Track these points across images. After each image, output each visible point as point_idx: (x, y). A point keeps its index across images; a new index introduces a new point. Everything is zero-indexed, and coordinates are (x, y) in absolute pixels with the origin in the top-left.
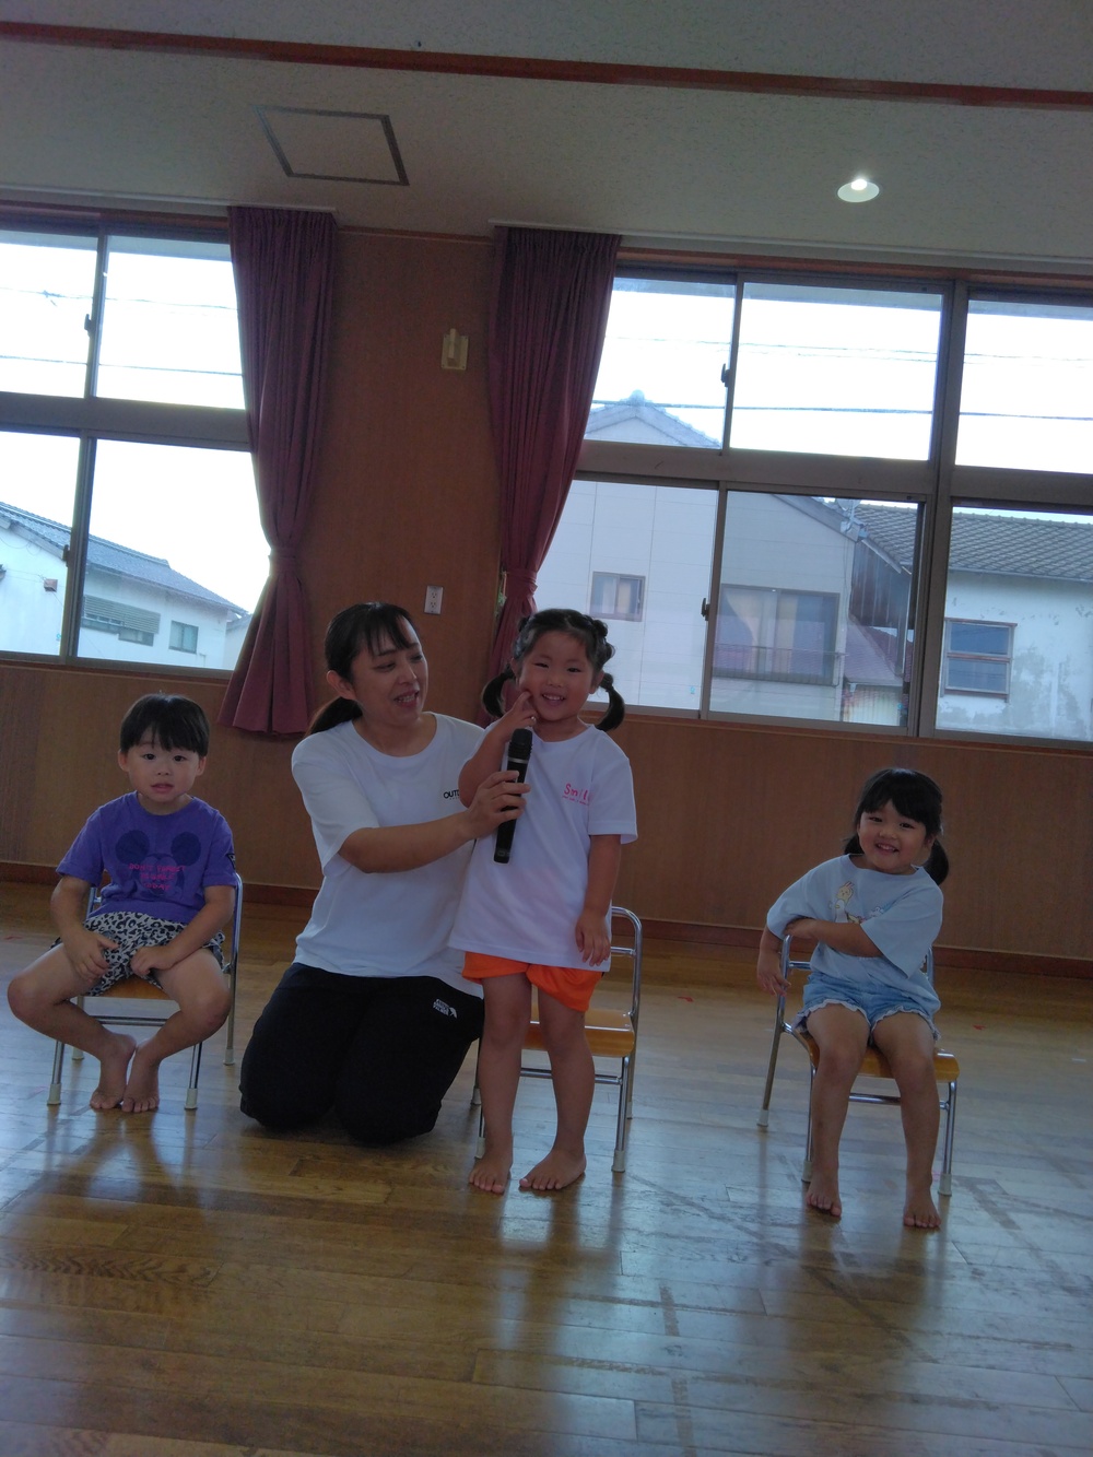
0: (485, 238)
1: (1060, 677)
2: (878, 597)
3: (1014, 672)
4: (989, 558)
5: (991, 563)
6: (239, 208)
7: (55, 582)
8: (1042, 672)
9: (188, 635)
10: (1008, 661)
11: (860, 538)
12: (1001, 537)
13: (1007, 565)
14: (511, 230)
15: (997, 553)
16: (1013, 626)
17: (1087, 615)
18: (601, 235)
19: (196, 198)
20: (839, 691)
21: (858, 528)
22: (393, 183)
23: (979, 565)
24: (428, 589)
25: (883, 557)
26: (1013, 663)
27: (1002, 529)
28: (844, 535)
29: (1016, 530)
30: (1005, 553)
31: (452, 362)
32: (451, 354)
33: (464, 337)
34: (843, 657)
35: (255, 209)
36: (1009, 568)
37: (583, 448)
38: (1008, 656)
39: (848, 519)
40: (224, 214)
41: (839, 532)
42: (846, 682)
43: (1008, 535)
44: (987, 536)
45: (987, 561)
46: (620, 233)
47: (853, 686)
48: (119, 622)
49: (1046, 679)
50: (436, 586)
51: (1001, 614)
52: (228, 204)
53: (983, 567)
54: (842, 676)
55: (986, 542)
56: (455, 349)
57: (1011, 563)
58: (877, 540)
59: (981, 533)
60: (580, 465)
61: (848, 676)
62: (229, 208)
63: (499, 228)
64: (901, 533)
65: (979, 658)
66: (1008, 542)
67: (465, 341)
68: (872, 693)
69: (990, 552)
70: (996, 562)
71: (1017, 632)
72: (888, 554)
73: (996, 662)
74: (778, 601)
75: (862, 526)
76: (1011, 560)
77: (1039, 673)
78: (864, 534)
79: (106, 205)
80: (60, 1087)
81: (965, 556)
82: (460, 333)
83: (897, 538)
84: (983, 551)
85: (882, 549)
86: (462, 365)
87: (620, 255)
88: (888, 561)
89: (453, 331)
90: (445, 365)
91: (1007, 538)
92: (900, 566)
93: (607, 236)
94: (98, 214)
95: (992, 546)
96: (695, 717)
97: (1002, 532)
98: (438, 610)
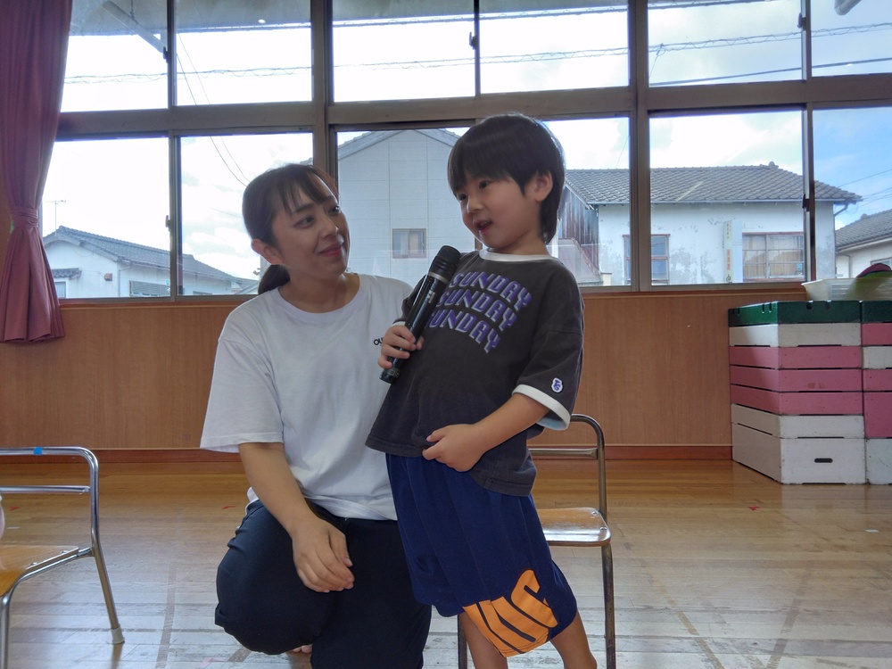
1: (701, 265)
3: (671, 266)
7: (111, 275)
8: (690, 263)
10: (667, 259)
16: (667, 236)
17: (715, 224)
26: (670, 260)
38: (667, 255)
49: (692, 267)
51: (660, 229)
71: (671, 240)
77: (687, 264)
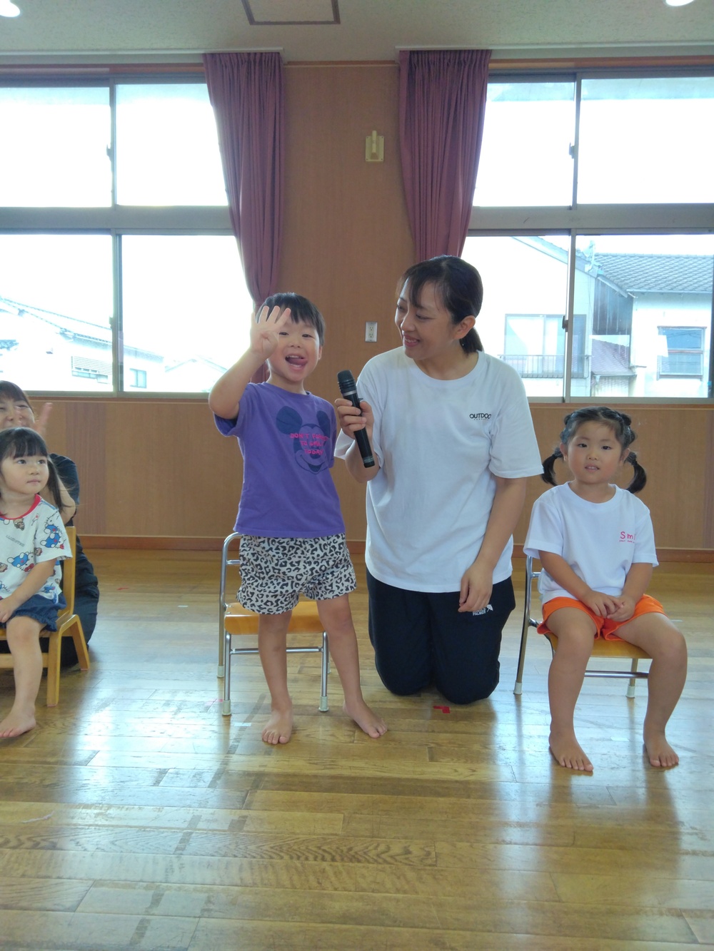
0: (393, 62)
2: (609, 316)
4: (686, 282)
5: (688, 286)
6: (213, 55)
9: (141, 376)
10: (701, 353)
11: (598, 275)
12: (691, 268)
13: (699, 286)
14: (412, 53)
15: (691, 279)
16: (704, 329)
18: (477, 51)
19: (181, 49)
20: (589, 380)
21: (597, 268)
22: (328, 23)
23: (680, 287)
24: (367, 324)
25: (614, 287)
26: (705, 354)
27: (691, 262)
28: (587, 274)
29: (700, 262)
30: (696, 279)
31: (374, 156)
32: (374, 150)
33: (381, 137)
34: (590, 358)
35: (223, 54)
36: (701, 288)
37: (472, 213)
38: (702, 349)
39: (589, 262)
40: (201, 60)
41: (584, 272)
42: (593, 375)
43: (695, 267)
44: (681, 268)
45: (685, 285)
46: (490, 48)
47: (598, 377)
48: (96, 371)
50: (372, 322)
52: (202, 52)
53: (683, 289)
54: (590, 371)
55: (681, 272)
56: (375, 146)
57: (702, 285)
58: (608, 276)
59: (677, 266)
60: (471, 225)
61: (594, 371)
62: (205, 55)
63: (402, 52)
64: (623, 270)
65: (681, 352)
66: (696, 271)
67: (382, 140)
68: (610, 380)
69: (686, 278)
70: (691, 285)
72: (617, 285)
73: (693, 354)
74: (545, 322)
75: (599, 267)
76: (701, 283)
78: (601, 272)
79: (113, 62)
80: (230, 702)
81: (670, 282)
82: (379, 134)
83: (621, 274)
84: (681, 278)
85: (612, 282)
86: (381, 158)
87: (491, 65)
88: (617, 289)
89: (374, 133)
90: (368, 159)
91: (695, 269)
92: (626, 292)
93: (482, 51)
94: (107, 70)
95: (686, 274)
96: (560, 402)
97: (691, 264)
98: (375, 339)
